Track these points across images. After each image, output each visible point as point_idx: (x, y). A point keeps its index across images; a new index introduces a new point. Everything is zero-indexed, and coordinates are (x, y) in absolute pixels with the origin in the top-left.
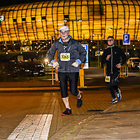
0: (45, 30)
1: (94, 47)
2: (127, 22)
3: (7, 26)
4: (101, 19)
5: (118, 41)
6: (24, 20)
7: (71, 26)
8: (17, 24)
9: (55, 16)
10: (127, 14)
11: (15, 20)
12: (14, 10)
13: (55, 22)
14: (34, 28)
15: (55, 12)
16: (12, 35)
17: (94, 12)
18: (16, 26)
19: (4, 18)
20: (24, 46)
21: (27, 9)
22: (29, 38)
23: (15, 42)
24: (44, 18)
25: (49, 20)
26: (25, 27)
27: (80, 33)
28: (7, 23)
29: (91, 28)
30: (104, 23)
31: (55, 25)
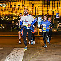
2: (58, 8)
3: (8, 8)
4: (47, 6)
5: (54, 16)
6: (15, 6)
7: (35, 9)
8: (12, 7)
9: (28, 4)
10: (58, 4)
11: (11, 6)
12: (11, 2)
13: (28, 7)
14: (19, 9)
15: (28, 3)
16: (10, 12)
17: (44, 3)
18: (11, 8)
19: (7, 5)
20: (15, 17)
21: (16, 2)
22: (17, 13)
23: (11, 15)
24: (23, 5)
25: (26, 6)
26: (15, 9)
27: (38, 12)
28: (8, 7)
29: (43, 10)
30: (48, 8)
31: (28, 8)
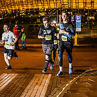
0: (55, 2)
1: (86, 14)
20: (41, 12)
22: (45, 7)
29: (85, 1)
